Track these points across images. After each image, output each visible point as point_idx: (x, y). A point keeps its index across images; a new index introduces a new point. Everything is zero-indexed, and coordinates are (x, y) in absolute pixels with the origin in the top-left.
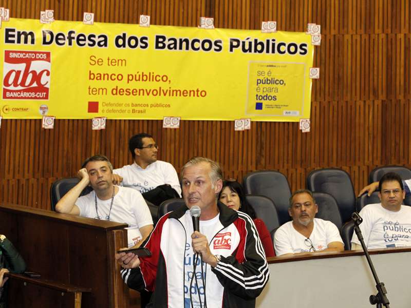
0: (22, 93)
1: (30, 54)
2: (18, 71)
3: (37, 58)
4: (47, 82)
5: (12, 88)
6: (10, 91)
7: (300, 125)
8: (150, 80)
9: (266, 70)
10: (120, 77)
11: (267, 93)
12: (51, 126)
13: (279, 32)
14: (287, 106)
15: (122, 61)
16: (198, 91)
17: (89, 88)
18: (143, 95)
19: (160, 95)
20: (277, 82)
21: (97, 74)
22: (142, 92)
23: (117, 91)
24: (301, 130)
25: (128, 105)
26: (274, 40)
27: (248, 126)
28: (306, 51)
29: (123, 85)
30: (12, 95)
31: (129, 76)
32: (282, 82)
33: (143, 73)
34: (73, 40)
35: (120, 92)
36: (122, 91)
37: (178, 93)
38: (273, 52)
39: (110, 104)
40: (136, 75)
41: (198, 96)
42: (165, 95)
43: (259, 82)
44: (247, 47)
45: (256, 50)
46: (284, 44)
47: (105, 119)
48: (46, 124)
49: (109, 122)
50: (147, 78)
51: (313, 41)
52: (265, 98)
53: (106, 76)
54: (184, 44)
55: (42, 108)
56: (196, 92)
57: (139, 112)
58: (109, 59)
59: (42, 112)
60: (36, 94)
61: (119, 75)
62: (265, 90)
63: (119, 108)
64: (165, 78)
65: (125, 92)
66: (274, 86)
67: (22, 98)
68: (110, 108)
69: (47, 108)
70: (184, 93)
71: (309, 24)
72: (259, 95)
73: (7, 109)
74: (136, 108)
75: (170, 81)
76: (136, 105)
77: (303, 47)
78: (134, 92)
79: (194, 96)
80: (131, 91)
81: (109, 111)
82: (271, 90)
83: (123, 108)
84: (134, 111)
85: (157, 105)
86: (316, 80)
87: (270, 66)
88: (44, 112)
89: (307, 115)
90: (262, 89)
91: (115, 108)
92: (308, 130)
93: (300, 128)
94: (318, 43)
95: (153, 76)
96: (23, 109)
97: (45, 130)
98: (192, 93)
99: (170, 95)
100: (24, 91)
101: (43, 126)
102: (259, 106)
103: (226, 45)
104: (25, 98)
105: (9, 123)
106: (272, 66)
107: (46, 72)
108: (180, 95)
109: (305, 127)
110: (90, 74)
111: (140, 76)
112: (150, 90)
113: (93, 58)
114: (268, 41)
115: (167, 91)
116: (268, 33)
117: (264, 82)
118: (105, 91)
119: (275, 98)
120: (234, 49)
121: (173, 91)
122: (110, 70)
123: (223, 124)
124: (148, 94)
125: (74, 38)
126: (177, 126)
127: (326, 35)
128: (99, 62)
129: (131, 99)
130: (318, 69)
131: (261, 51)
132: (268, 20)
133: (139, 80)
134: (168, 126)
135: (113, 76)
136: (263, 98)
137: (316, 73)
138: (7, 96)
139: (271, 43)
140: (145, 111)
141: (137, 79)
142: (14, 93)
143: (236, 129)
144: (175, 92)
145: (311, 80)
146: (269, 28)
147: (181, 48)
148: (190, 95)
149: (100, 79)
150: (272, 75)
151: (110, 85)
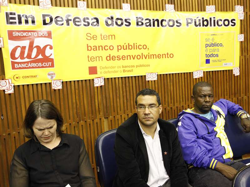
0: (29, 64)
1: (32, 33)
2: (23, 47)
3: (39, 35)
4: (51, 54)
5: (19, 60)
6: (18, 63)
7: (234, 71)
8: (134, 49)
9: (211, 37)
10: (111, 48)
11: (212, 52)
12: (60, 87)
13: (217, 12)
14: (225, 60)
15: (112, 36)
16: (168, 54)
17: (88, 57)
18: (130, 59)
19: (142, 58)
20: (218, 45)
21: (94, 47)
22: (129, 57)
23: (110, 58)
24: (234, 75)
25: (120, 67)
26: (214, 18)
27: (202, 75)
28: (235, 24)
29: (114, 53)
30: (20, 66)
31: (118, 46)
32: (221, 45)
33: (129, 44)
34: (70, 22)
35: (112, 58)
36: (114, 57)
37: (155, 56)
38: (214, 25)
39: (106, 68)
40: (123, 46)
41: (168, 57)
42: (146, 58)
43: (207, 46)
44: (197, 23)
45: (203, 25)
46: (221, 20)
47: (103, 78)
48: (55, 86)
49: (107, 80)
50: (132, 47)
51: (239, 17)
52: (211, 56)
53: (101, 48)
54: (156, 23)
55: (50, 74)
56: (166, 55)
57: (128, 71)
58: (101, 35)
59: (50, 77)
60: (42, 64)
61: (110, 46)
62: (211, 51)
63: (113, 70)
64: (145, 47)
65: (117, 58)
66: (217, 47)
67: (30, 68)
68: (106, 70)
69: (54, 74)
70: (159, 56)
71: (236, 6)
72: (207, 54)
73: (17, 78)
74: (126, 69)
75: (148, 49)
76: (126, 67)
77: (233, 21)
78: (123, 58)
79: (165, 57)
80: (121, 57)
81: (105, 72)
82: (214, 50)
83: (116, 69)
84: (124, 71)
85: (141, 66)
86: (242, 42)
87: (213, 35)
88: (52, 77)
89: (238, 65)
90: (209, 50)
91: (110, 70)
92: (238, 74)
93: (234, 73)
94: (242, 18)
95: (136, 46)
96: (32, 76)
97: (55, 90)
98: (164, 56)
99: (149, 58)
100: (31, 62)
101: (53, 88)
102: (208, 61)
103: (184, 22)
104: (33, 67)
105: (21, 88)
106: (214, 35)
107: (49, 47)
108: (156, 58)
109: (237, 73)
110: (88, 47)
111: (126, 46)
112: (135, 56)
113: (89, 35)
114: (211, 19)
115: (147, 55)
116: (210, 13)
117: (210, 46)
118: (100, 58)
119: (217, 56)
120: (189, 24)
121: (151, 55)
122: (103, 43)
123: (186, 75)
124: (134, 59)
125: (71, 20)
126: (156, 79)
127: (247, 13)
128: (94, 37)
129: (122, 63)
130: (243, 35)
131: (207, 26)
132: (210, 5)
133: (126, 49)
134: (149, 79)
135: (106, 47)
136: (210, 56)
137: (242, 38)
138: (16, 67)
139: (213, 20)
140: (132, 71)
141: (125, 48)
142: (22, 65)
143: (194, 78)
144: (152, 56)
145: (239, 42)
146: (210, 10)
147: (154, 26)
148: (163, 58)
149: (96, 50)
150: (215, 40)
151: (104, 54)
